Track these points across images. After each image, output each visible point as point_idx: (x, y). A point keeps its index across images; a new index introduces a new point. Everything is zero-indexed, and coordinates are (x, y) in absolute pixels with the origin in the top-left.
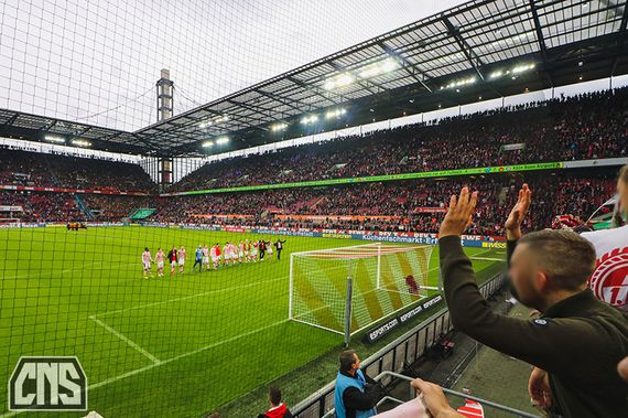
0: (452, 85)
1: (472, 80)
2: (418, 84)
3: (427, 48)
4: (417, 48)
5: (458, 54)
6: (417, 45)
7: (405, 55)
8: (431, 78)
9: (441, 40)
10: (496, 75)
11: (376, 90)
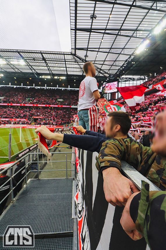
0: (43, 77)
1: (49, 77)
2: (33, 73)
3: (36, 61)
4: (32, 60)
5: (45, 67)
6: (32, 59)
7: (28, 61)
8: (37, 72)
9: (40, 60)
10: (56, 77)
11: (17, 70)
